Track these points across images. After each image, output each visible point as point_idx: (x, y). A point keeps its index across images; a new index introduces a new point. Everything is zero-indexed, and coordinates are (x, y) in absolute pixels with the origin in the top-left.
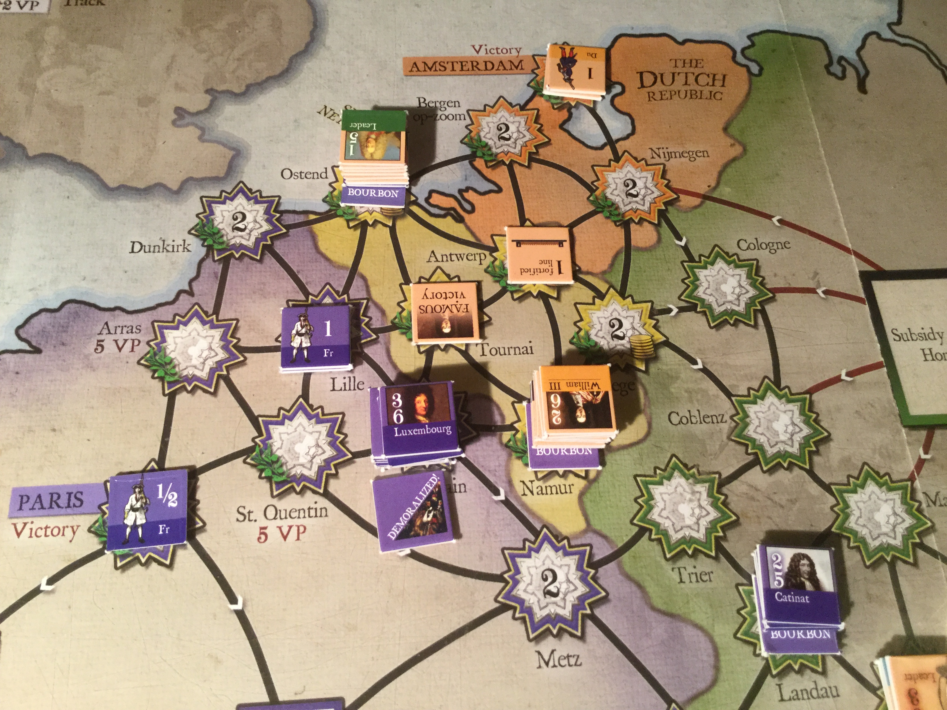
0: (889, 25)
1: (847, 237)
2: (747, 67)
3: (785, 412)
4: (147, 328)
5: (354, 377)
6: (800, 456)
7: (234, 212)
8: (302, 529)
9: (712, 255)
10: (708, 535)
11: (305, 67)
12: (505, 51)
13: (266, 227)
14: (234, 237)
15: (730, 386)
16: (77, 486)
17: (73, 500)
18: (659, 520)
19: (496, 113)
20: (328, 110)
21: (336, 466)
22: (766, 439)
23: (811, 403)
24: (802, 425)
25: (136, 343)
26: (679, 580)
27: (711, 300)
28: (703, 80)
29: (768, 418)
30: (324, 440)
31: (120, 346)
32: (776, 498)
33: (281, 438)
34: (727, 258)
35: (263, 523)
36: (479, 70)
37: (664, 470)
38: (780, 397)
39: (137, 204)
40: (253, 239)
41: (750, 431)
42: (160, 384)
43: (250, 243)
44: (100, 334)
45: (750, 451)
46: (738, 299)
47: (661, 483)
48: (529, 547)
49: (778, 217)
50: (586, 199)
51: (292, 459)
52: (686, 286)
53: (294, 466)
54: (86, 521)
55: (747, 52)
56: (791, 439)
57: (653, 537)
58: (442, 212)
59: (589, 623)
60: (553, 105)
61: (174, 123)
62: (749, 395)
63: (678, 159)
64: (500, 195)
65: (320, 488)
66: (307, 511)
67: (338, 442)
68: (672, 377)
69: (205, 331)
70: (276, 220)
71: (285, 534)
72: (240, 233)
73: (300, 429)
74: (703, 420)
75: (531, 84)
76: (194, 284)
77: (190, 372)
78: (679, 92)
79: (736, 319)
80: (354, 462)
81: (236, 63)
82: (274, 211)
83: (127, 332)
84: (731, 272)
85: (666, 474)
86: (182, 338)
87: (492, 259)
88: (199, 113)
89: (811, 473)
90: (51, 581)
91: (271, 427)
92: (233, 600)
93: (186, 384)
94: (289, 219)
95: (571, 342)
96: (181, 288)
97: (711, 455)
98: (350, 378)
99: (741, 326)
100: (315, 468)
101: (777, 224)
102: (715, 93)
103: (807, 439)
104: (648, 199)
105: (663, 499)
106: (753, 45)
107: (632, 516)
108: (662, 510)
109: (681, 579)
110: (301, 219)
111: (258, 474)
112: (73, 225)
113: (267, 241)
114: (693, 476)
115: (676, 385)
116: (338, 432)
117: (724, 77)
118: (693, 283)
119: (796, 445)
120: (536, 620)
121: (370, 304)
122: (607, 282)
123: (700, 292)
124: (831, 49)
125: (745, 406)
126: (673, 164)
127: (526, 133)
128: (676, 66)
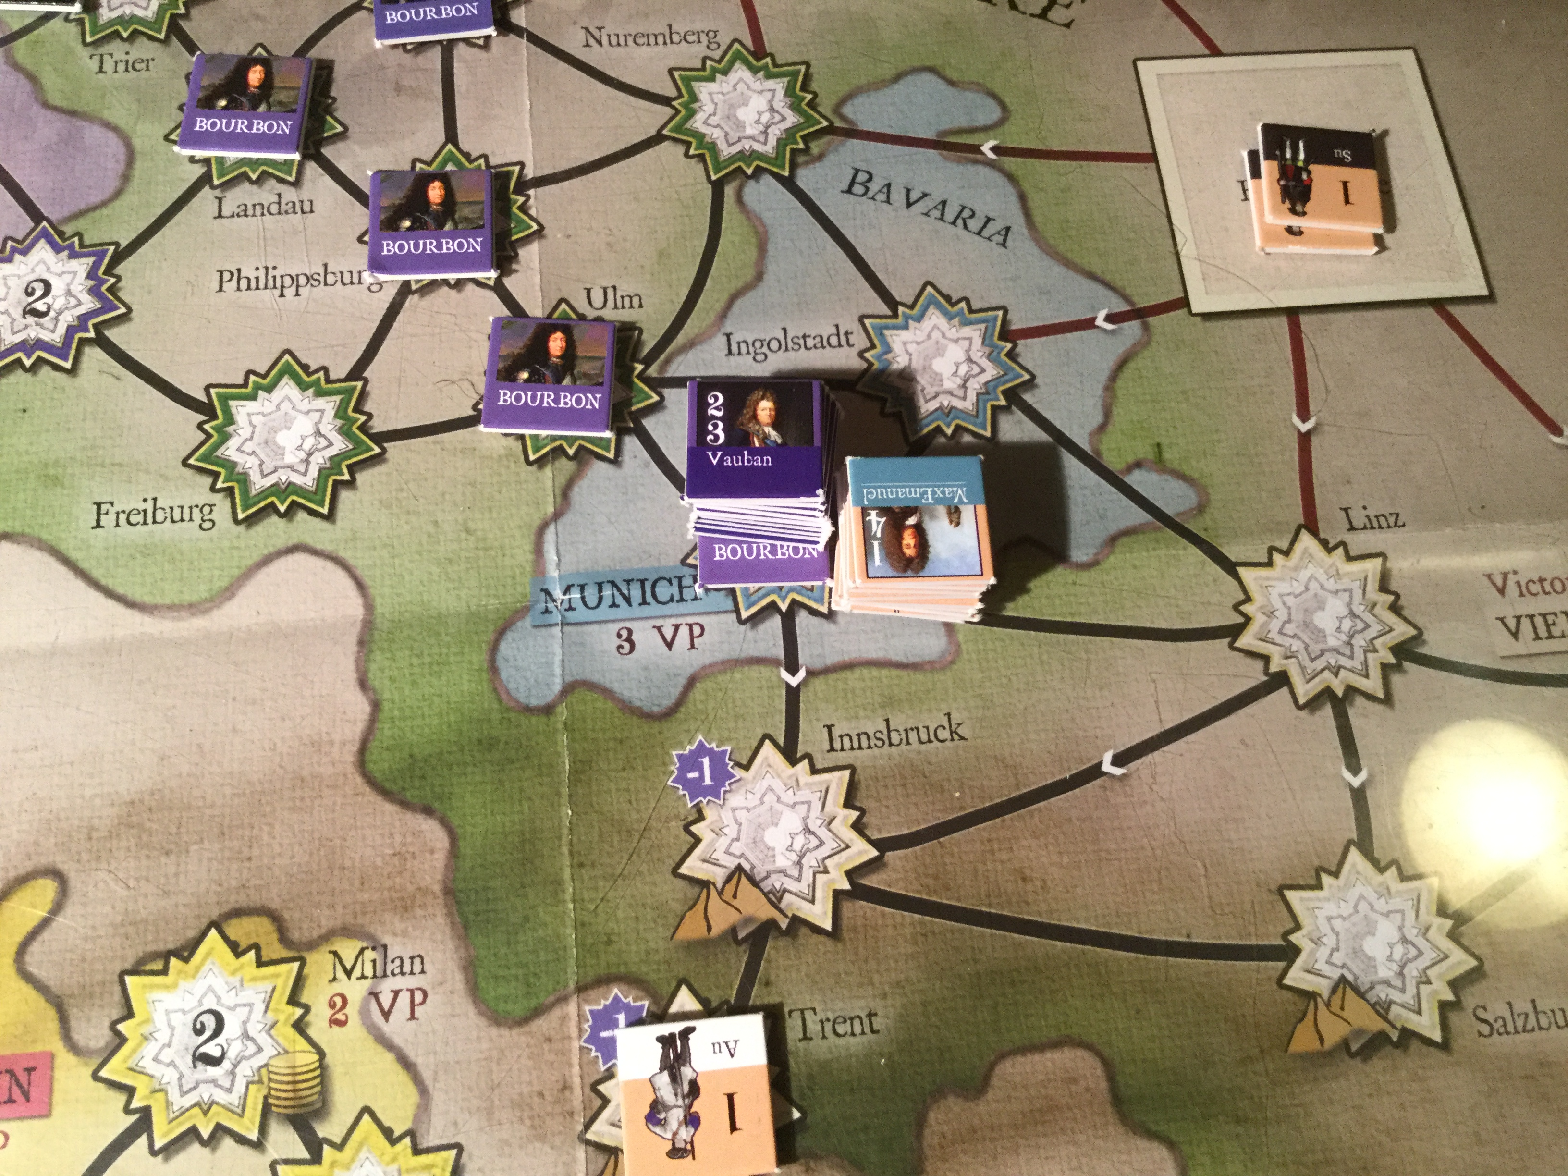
10: (161, 13)
26: (96, 69)
109: (101, 67)
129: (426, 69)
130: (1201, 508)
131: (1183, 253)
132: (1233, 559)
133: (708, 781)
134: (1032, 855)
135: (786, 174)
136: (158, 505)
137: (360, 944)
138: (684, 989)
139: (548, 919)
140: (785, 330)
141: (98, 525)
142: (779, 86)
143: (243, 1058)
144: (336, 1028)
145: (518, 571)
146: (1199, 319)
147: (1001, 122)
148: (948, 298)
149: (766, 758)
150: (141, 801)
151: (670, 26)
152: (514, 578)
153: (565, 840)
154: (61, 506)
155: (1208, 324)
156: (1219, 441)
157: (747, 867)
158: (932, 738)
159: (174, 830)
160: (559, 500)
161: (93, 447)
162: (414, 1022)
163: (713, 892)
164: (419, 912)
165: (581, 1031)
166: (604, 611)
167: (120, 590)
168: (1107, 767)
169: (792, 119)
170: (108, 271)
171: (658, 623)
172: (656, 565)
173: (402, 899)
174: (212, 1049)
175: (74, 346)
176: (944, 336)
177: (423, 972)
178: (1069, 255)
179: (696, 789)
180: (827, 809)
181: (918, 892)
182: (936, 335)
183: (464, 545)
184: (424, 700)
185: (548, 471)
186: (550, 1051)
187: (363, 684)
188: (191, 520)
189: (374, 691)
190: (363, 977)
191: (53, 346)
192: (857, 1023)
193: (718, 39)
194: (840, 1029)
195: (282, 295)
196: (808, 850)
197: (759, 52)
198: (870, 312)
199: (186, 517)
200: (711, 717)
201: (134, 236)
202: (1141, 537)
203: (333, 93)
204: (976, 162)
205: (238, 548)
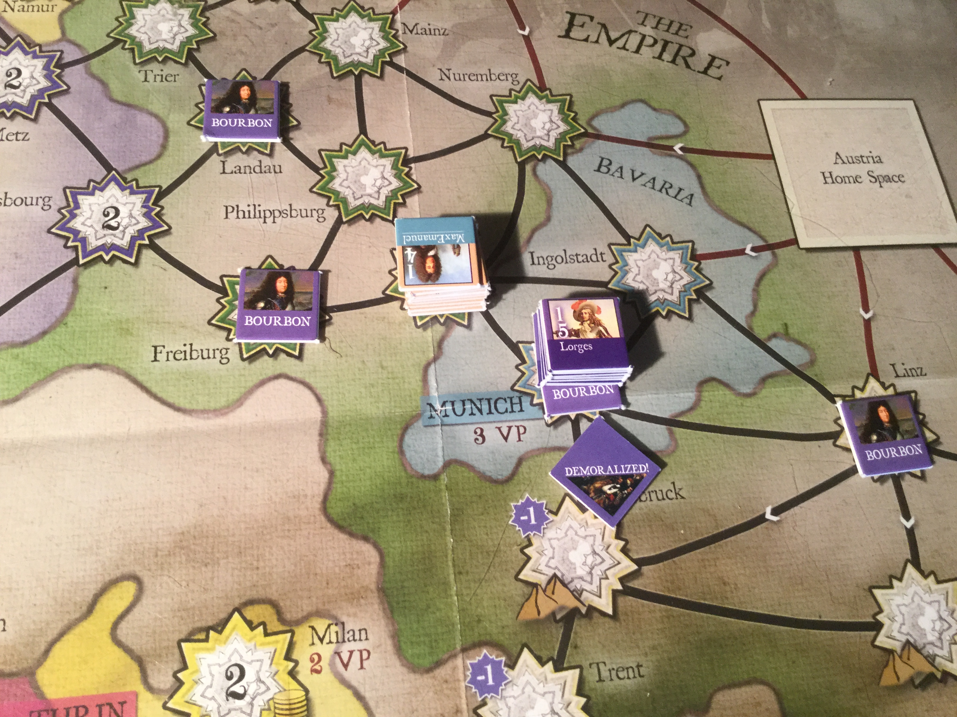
10: (182, 47)
18: (136, 34)
26: (143, 79)
32: (257, 22)
47: (145, 7)
57: (126, 47)
59: (45, 109)
89: (298, 6)
105: (144, 19)
107: (109, 30)
108: (141, 27)
109: (146, 78)
114: (179, 2)
129: (346, 89)
130: (812, 362)
131: (793, 212)
132: (833, 393)
133: (533, 522)
134: (728, 569)
135: (561, 159)
136: (193, 349)
137: (328, 622)
138: (526, 650)
139: (442, 606)
140: (565, 251)
141: (155, 360)
142: (555, 108)
143: (259, 694)
144: (315, 675)
145: (413, 392)
146: (804, 251)
147: (685, 133)
148: (659, 235)
149: (567, 508)
150: (189, 532)
151: (490, 70)
152: (410, 396)
153: (450, 557)
154: (131, 348)
155: (809, 255)
156: (819, 323)
157: (559, 575)
158: (665, 497)
159: (210, 550)
160: (436, 349)
161: (151, 311)
162: (362, 671)
163: (540, 591)
164: (362, 601)
165: (465, 676)
166: (467, 418)
167: (171, 400)
168: (768, 516)
169: (563, 127)
170: (155, 203)
171: (499, 425)
172: (496, 390)
173: (352, 594)
174: (238, 689)
175: (136, 248)
176: (658, 257)
177: (367, 639)
178: (727, 211)
179: (526, 526)
180: (605, 540)
181: (663, 591)
182: (654, 256)
183: (380, 376)
184: (361, 470)
185: (429, 331)
186: (447, 688)
187: (324, 460)
188: (214, 357)
189: (330, 464)
190: (330, 642)
191: (123, 249)
192: (630, 670)
193: (517, 79)
194: (621, 675)
195: (265, 222)
196: (596, 565)
197: (542, 87)
198: (614, 241)
199: (211, 356)
200: (533, 482)
201: (170, 182)
202: (779, 379)
203: (291, 101)
204: (671, 156)
205: (244, 375)
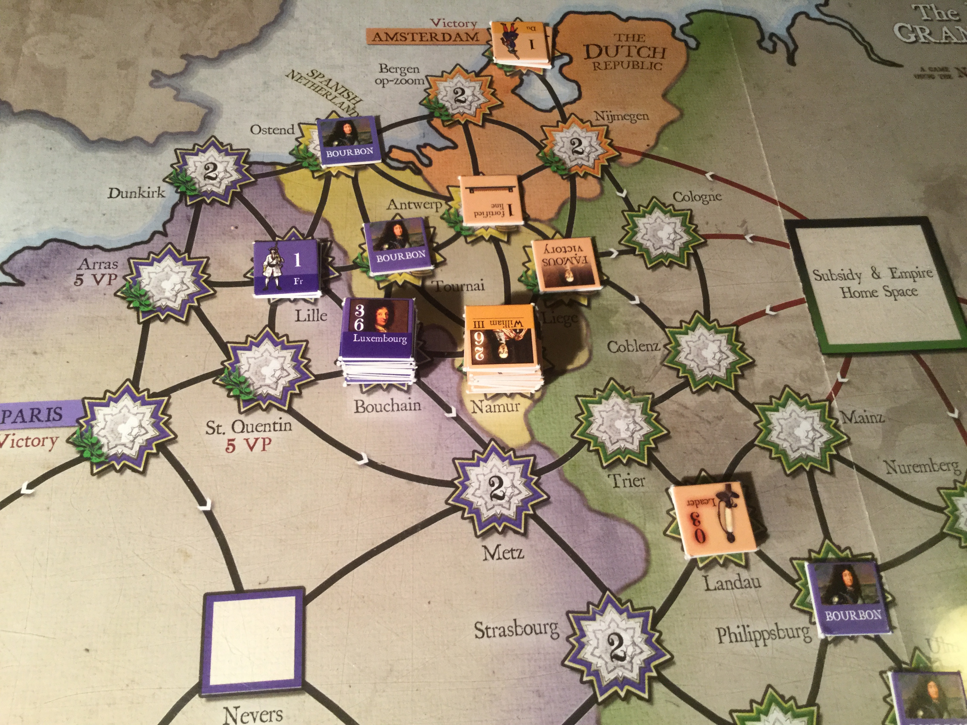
0: (817, 7)
1: (774, 191)
2: (686, 42)
3: (713, 341)
4: (123, 264)
5: (318, 310)
6: (727, 380)
7: (206, 163)
8: (267, 441)
9: (650, 206)
10: (641, 447)
11: (274, 36)
12: (461, 24)
13: (235, 176)
14: (206, 185)
15: (664, 319)
16: (57, 402)
17: (53, 415)
18: (597, 434)
19: (452, 78)
20: (295, 74)
21: (299, 386)
22: (696, 365)
23: (738, 334)
24: (729, 353)
25: (113, 277)
26: (614, 485)
27: (649, 244)
28: (644, 52)
29: (698, 347)
30: (288, 364)
31: (98, 280)
32: (704, 415)
33: (248, 362)
34: (664, 208)
35: (232, 435)
36: (437, 40)
37: (603, 391)
38: (709, 329)
39: (116, 155)
40: (223, 187)
41: (682, 358)
42: (135, 314)
43: (221, 190)
44: (80, 269)
45: (681, 375)
46: (673, 244)
47: (600, 403)
48: (478, 457)
49: (711, 173)
50: (535, 156)
51: (259, 381)
52: (625, 233)
53: (261, 387)
54: (65, 433)
55: (686, 29)
56: (719, 364)
57: (591, 448)
58: (402, 165)
59: (532, 522)
60: (506, 72)
61: (151, 84)
62: (681, 327)
63: (621, 121)
64: (455, 151)
65: (285, 406)
66: (272, 426)
67: (301, 366)
68: (611, 311)
69: (177, 267)
70: (245, 170)
71: (252, 445)
72: (211, 181)
73: (266, 354)
74: (639, 348)
75: (486, 54)
76: (168, 226)
77: (163, 303)
78: (622, 62)
79: (671, 262)
80: (317, 384)
81: (210, 31)
82: (243, 162)
83: (105, 268)
84: (667, 220)
85: (604, 395)
86: (156, 273)
87: (448, 207)
88: (174, 76)
89: (736, 393)
90: (31, 486)
91: (239, 352)
92: (202, 501)
93: (159, 313)
94: (257, 170)
95: (519, 280)
96: (156, 229)
97: (645, 378)
98: (313, 310)
99: (676, 267)
100: (280, 388)
101: (710, 179)
102: (656, 64)
103: (733, 365)
104: (593, 156)
105: (601, 416)
106: (691, 22)
107: (572, 431)
108: (600, 425)
109: (616, 484)
110: (269, 169)
111: (226, 393)
112: (55, 173)
113: (237, 189)
114: (629, 396)
115: (615, 318)
116: (302, 357)
117: (664, 50)
118: (632, 229)
119: (723, 370)
120: (483, 519)
121: (333, 245)
122: (553, 228)
123: (639, 238)
124: (763, 27)
125: (678, 336)
126: (615, 126)
127: (480, 96)
128: (619, 40)
129: (801, 489)
151: (931, 459)
175: (646, 682)
191: (634, 682)
193: (959, 468)
195: (757, 646)
201: (661, 602)
